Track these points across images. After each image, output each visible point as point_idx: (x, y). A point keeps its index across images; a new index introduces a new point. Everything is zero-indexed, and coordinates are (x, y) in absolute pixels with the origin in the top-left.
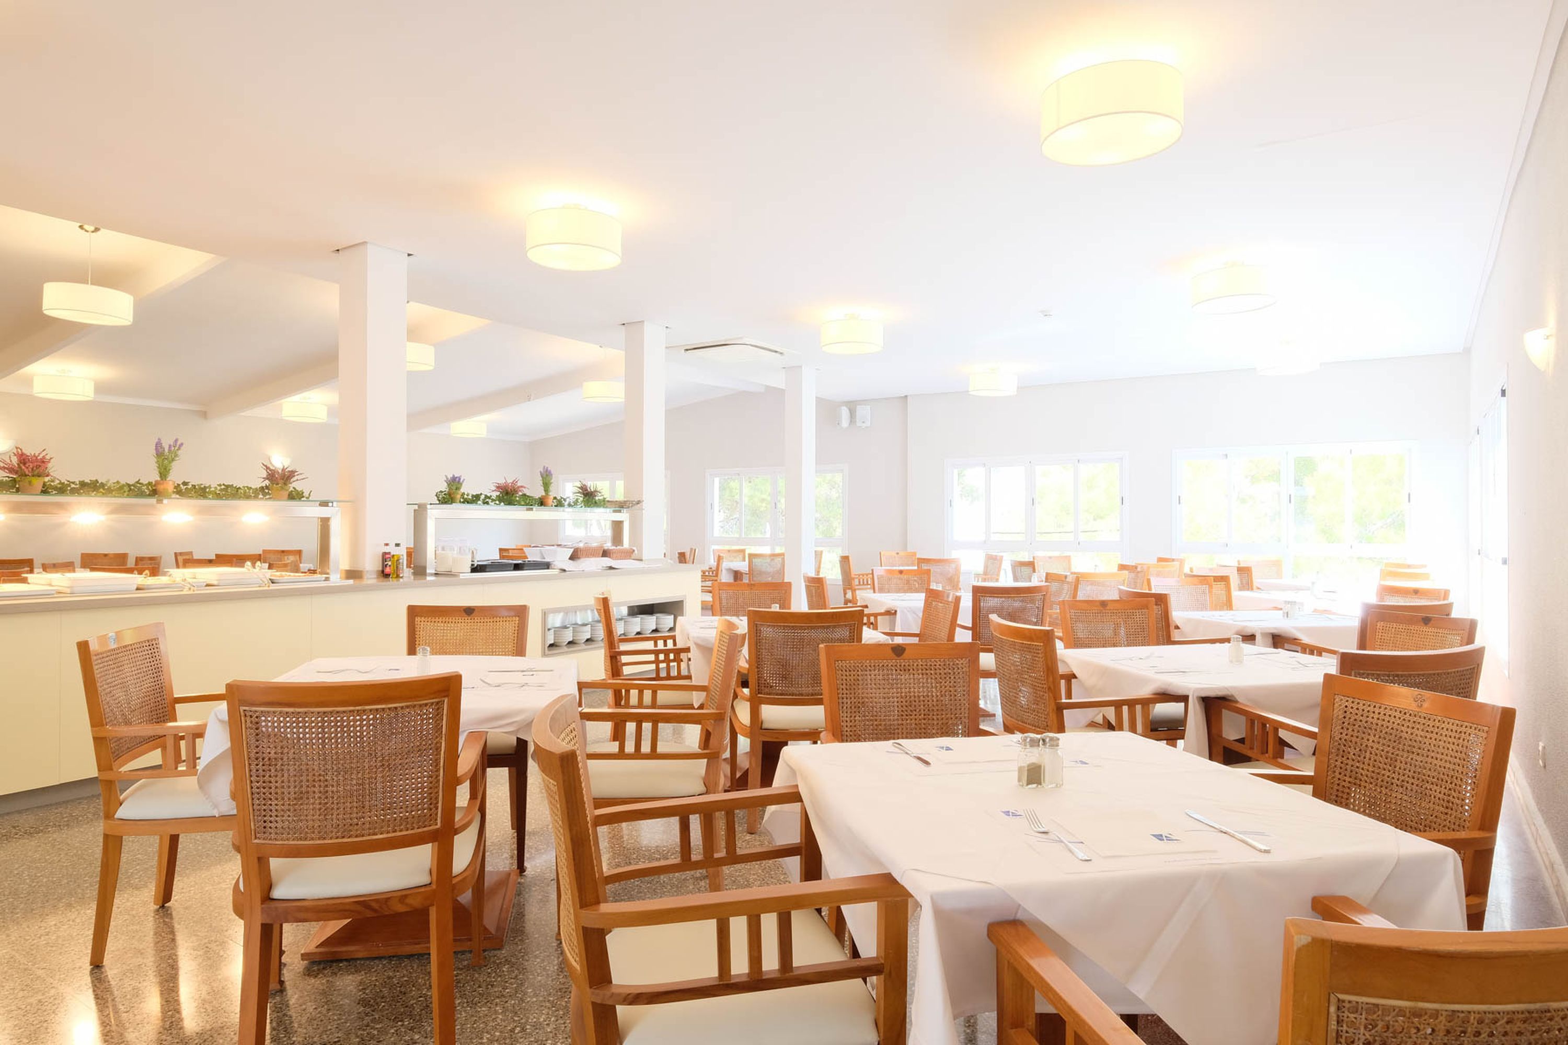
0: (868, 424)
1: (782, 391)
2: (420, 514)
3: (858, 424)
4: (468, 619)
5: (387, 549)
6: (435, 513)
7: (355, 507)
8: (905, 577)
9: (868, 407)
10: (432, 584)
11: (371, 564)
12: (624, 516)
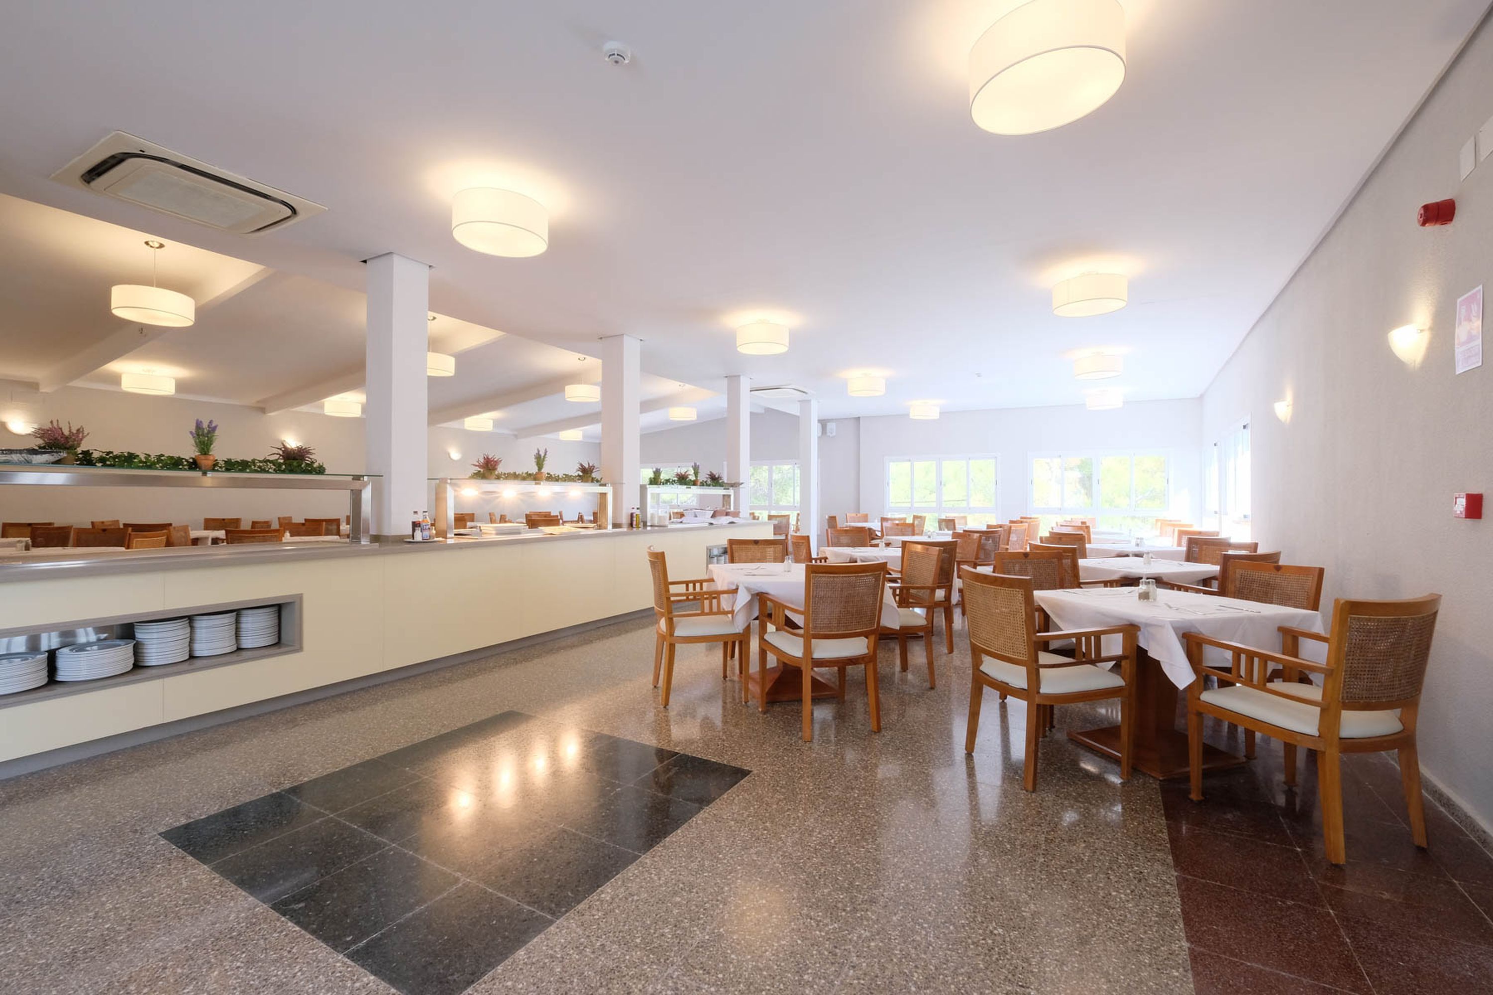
0: (834, 434)
1: (798, 417)
2: (643, 488)
3: (828, 434)
4: (756, 547)
5: (633, 511)
6: (652, 490)
7: (617, 486)
8: (900, 527)
9: (834, 424)
10: (651, 532)
11: (625, 520)
12: (731, 492)
